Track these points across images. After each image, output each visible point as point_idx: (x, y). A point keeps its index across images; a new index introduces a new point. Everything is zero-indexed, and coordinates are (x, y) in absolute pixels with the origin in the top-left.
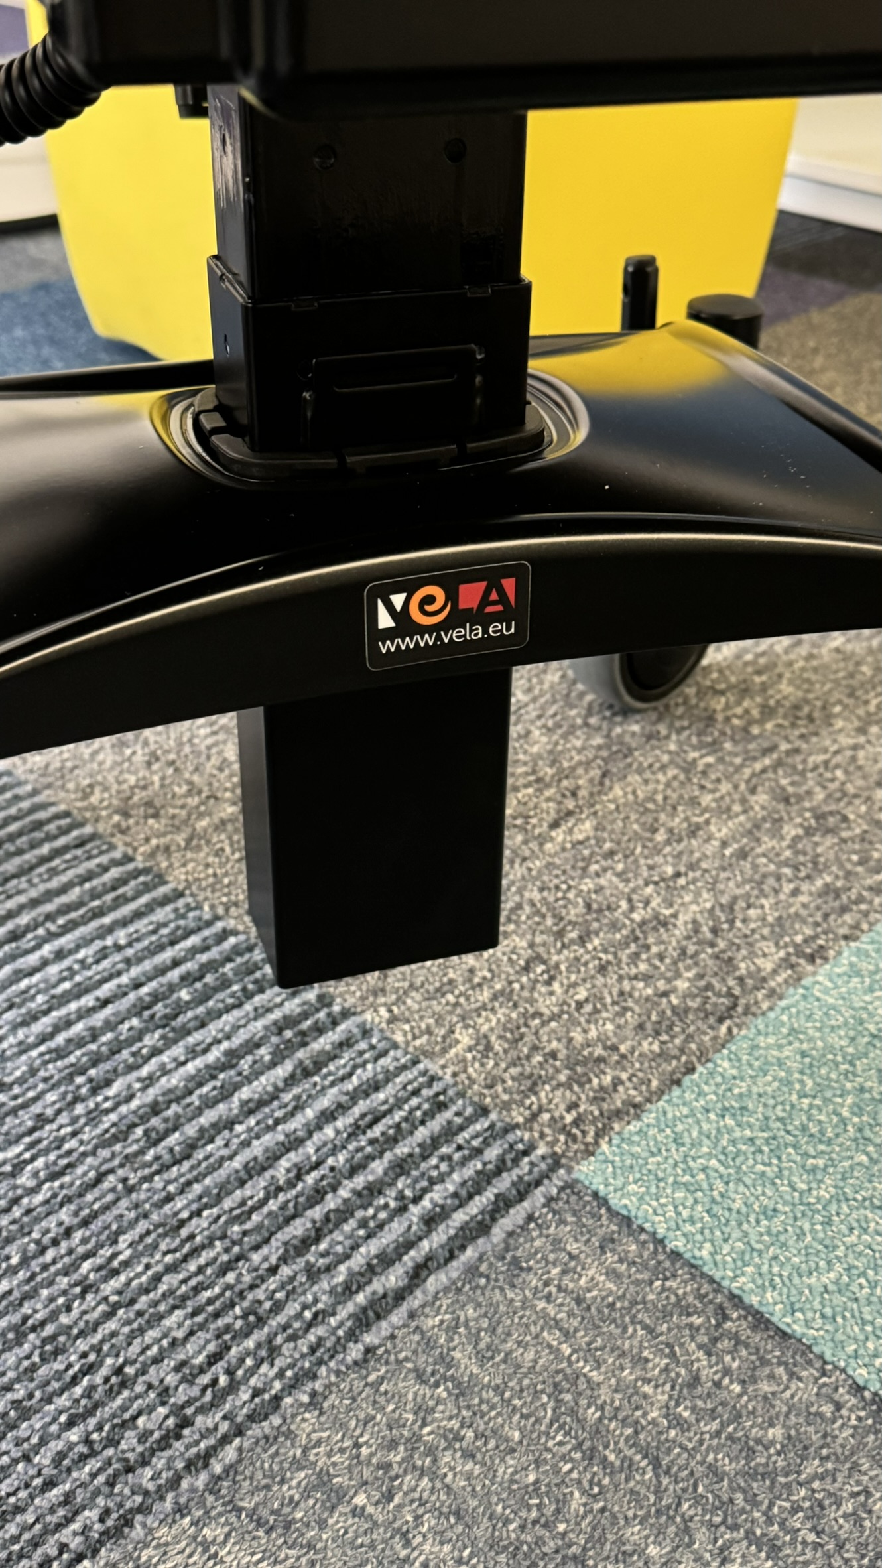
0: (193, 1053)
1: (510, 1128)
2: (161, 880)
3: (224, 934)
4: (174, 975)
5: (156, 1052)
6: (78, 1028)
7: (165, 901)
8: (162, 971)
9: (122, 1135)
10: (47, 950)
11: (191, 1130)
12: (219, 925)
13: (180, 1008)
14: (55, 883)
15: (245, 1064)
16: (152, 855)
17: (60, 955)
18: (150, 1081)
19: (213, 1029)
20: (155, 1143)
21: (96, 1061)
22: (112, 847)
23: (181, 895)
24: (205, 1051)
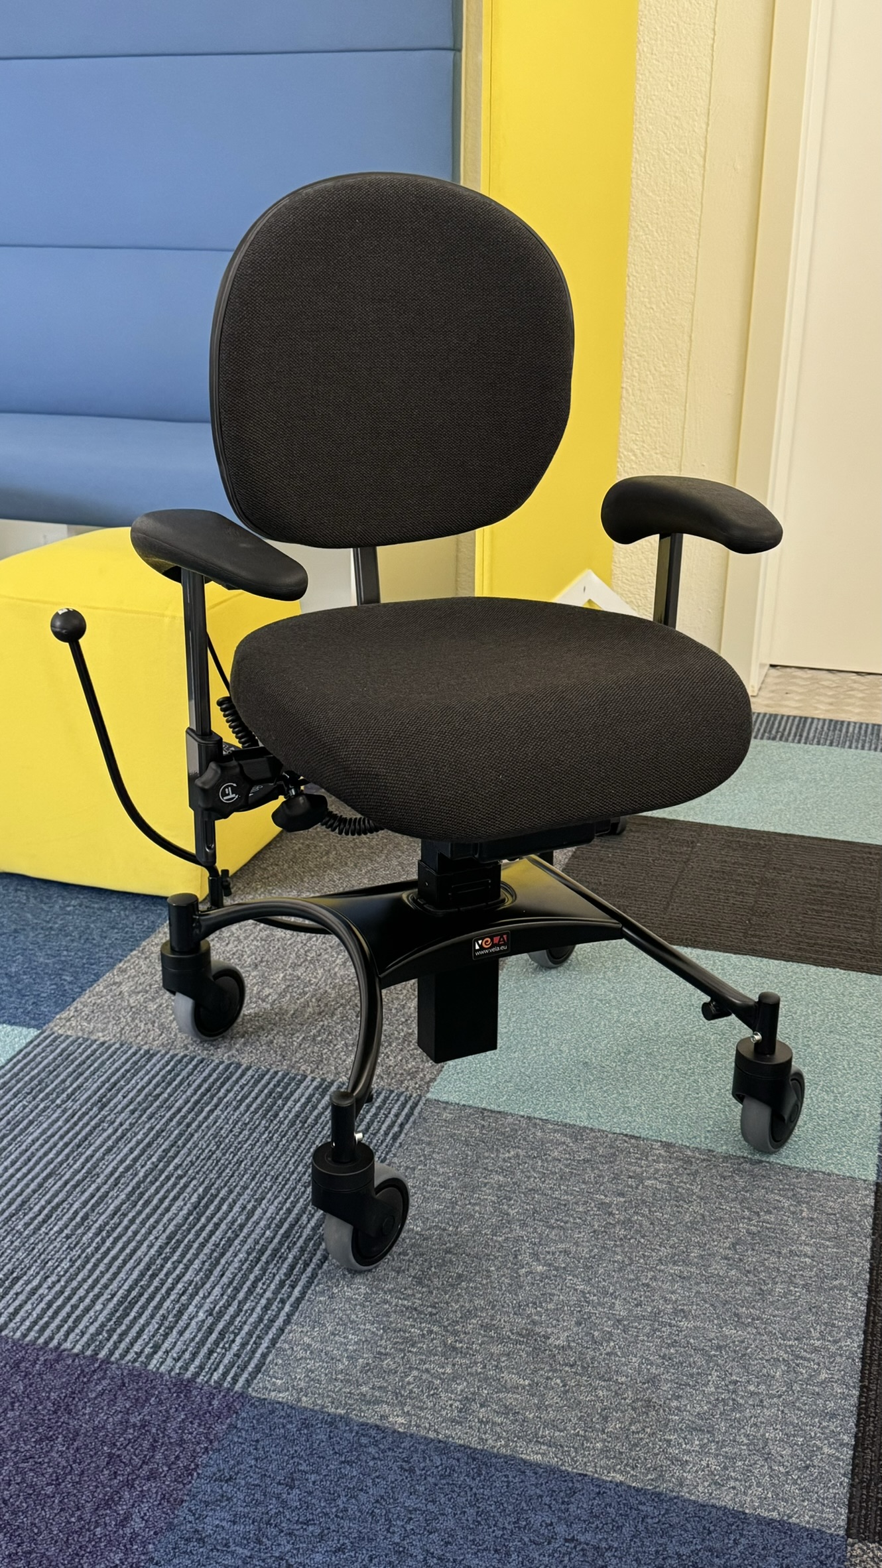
0: (296, 1102)
1: (402, 1093)
2: (239, 1065)
3: (276, 1073)
4: (271, 1086)
5: (284, 1105)
6: (254, 1106)
7: (248, 1069)
8: (265, 1086)
9: (293, 1124)
10: (223, 1091)
11: (313, 1117)
12: (272, 1071)
13: (281, 1094)
14: (205, 1074)
15: (314, 1099)
16: (229, 1058)
17: (228, 1091)
18: (289, 1111)
19: (296, 1095)
20: (305, 1122)
21: (268, 1111)
22: (213, 1061)
23: (251, 1067)
24: (299, 1100)
